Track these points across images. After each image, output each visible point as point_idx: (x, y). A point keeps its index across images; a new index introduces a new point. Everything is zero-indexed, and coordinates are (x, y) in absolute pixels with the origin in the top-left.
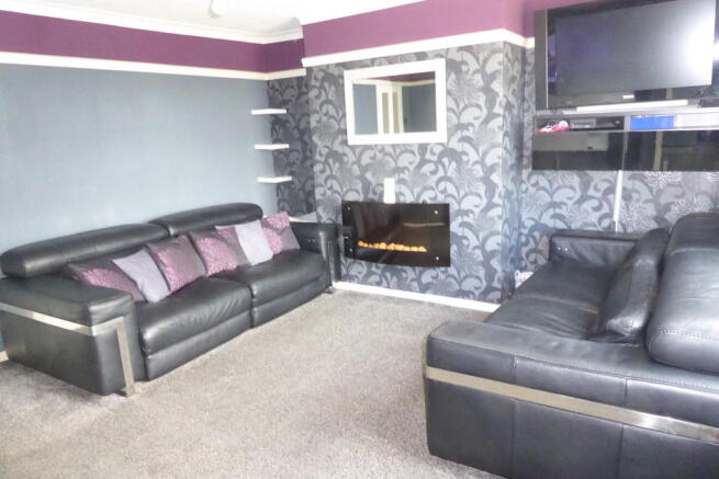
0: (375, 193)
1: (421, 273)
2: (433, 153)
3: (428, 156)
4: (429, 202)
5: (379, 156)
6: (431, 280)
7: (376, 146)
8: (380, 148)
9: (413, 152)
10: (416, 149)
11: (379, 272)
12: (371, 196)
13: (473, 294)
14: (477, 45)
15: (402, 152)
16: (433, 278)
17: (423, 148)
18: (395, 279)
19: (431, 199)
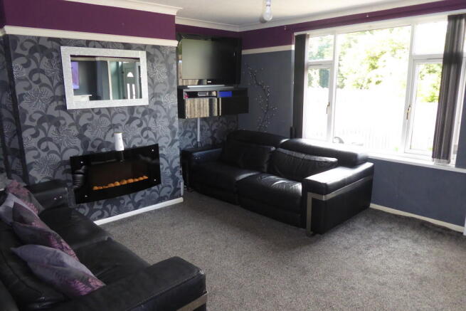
0: (93, 146)
1: (134, 197)
2: (138, 113)
3: (135, 115)
4: (137, 146)
5: (97, 117)
6: (141, 198)
7: (93, 109)
8: (96, 111)
9: (124, 113)
10: (126, 111)
11: (101, 207)
12: (90, 149)
13: (167, 197)
14: (163, 46)
15: (115, 114)
16: (142, 196)
17: (132, 109)
18: (115, 207)
19: (138, 143)
